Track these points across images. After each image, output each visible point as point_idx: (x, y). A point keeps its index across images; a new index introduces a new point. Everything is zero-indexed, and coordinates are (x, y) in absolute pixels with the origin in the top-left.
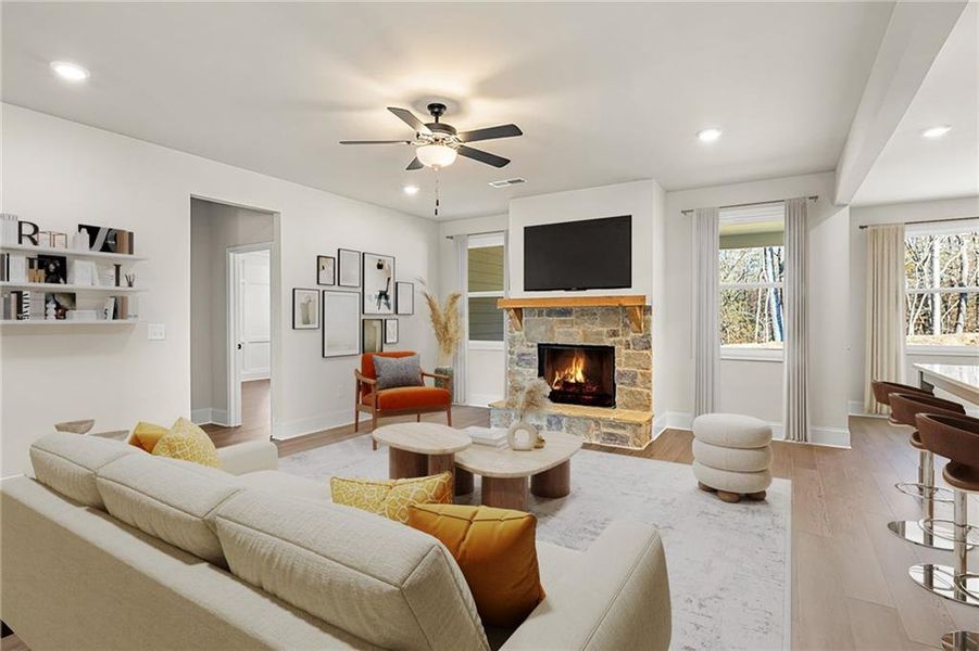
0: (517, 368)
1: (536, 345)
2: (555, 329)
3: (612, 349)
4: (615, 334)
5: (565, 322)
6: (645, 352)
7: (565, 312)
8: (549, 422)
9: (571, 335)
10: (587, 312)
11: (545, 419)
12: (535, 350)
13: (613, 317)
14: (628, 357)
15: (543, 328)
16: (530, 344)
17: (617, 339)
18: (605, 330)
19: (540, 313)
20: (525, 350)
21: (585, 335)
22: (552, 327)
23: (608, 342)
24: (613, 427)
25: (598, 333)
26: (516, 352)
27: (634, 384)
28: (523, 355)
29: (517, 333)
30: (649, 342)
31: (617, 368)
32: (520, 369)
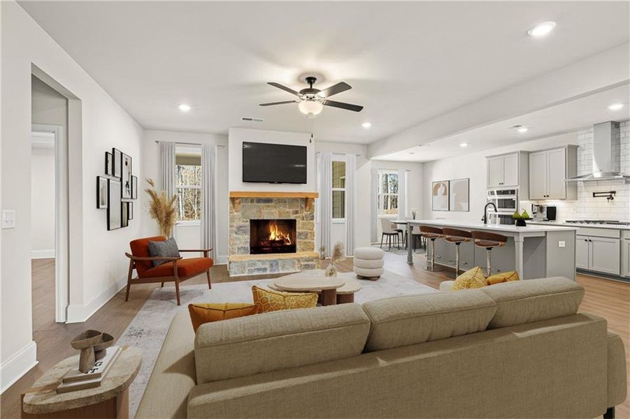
0: (235, 236)
1: (249, 220)
2: (262, 210)
3: (295, 220)
4: (297, 212)
5: (269, 206)
6: (312, 221)
7: (268, 201)
8: (272, 265)
9: (272, 214)
10: (282, 200)
11: (268, 263)
12: (248, 224)
13: (296, 203)
14: (304, 224)
15: (255, 210)
16: (245, 220)
17: (298, 215)
18: (291, 210)
19: (252, 201)
20: (241, 224)
21: (280, 214)
22: (260, 209)
23: (292, 217)
24: (307, 261)
25: (287, 212)
26: (235, 225)
27: (306, 237)
28: (241, 227)
29: (235, 213)
30: (313, 216)
31: (297, 230)
32: (239, 236)
